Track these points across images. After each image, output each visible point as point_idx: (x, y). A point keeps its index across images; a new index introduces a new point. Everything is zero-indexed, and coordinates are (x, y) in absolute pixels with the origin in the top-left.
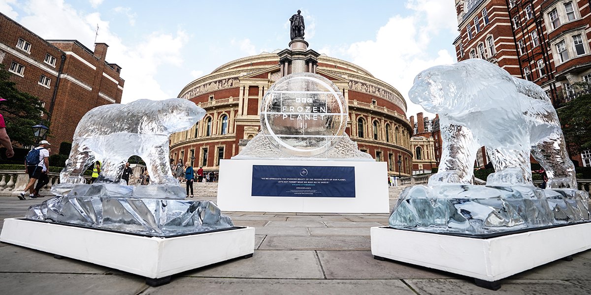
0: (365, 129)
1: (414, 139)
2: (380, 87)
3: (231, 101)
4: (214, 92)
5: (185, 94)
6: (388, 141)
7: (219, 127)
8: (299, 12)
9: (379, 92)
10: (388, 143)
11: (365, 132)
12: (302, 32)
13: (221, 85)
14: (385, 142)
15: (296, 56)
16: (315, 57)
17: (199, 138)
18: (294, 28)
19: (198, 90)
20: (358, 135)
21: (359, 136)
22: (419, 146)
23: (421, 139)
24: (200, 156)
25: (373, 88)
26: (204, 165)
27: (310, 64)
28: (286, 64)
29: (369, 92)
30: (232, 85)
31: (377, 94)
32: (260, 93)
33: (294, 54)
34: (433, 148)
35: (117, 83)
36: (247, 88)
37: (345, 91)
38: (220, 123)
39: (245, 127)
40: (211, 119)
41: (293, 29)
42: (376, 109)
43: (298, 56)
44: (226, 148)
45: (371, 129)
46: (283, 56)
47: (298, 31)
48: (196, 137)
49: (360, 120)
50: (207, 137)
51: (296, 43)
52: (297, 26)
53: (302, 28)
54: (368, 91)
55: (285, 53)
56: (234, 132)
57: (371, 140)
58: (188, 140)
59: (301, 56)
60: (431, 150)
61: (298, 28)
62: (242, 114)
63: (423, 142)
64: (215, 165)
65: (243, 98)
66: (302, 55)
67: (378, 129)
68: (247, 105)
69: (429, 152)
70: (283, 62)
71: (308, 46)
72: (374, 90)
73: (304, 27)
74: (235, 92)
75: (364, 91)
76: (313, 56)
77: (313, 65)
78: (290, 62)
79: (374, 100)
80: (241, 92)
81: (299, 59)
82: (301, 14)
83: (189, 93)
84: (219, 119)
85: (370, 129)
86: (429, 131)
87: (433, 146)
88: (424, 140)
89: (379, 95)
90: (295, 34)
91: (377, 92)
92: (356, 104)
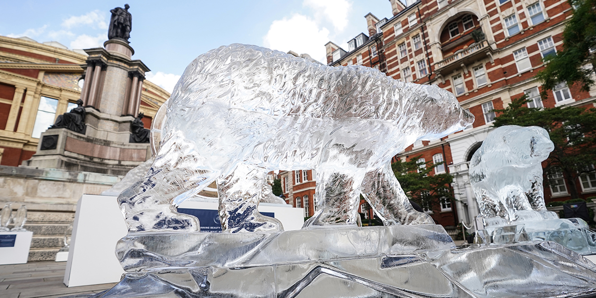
8: (127, 7)
12: (127, 33)
15: (115, 62)
16: (143, 72)
18: (116, 23)
27: (136, 79)
28: (98, 68)
33: (112, 59)
41: (115, 25)
43: (118, 63)
46: (93, 56)
47: (121, 30)
51: (117, 45)
52: (122, 24)
53: (128, 28)
55: (98, 53)
59: (123, 64)
61: (123, 27)
66: (125, 63)
70: (92, 63)
71: (133, 53)
73: (131, 29)
76: (141, 70)
77: (139, 81)
78: (104, 67)
81: (119, 67)
82: (129, 10)
90: (117, 33)
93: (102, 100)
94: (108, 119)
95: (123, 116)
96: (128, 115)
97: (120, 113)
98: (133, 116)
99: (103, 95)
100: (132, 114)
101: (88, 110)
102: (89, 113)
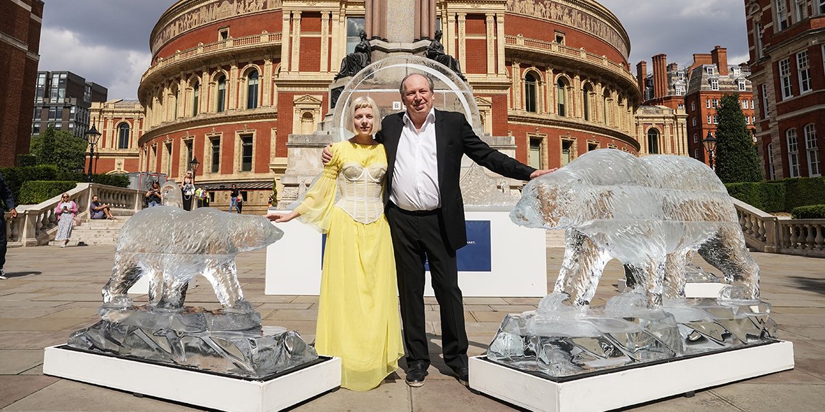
0: (540, 96)
1: (646, 112)
2: (574, 6)
3: (265, 40)
4: (230, 22)
5: (169, 25)
6: (586, 118)
7: (243, 95)
9: (571, 16)
10: (587, 123)
11: (541, 101)
13: (242, 6)
14: (582, 121)
17: (201, 117)
19: (195, 17)
20: (525, 107)
21: (527, 110)
22: (654, 126)
23: (657, 112)
24: (206, 153)
25: (559, 8)
26: (215, 170)
29: (550, 17)
30: (265, 6)
31: (567, 21)
32: (325, 24)
34: (685, 130)
35: (29, 8)
36: (297, 16)
37: (498, 19)
38: (243, 87)
39: (296, 97)
40: (224, 77)
42: (564, 54)
44: (257, 137)
45: (552, 95)
48: (195, 114)
49: (531, 77)
50: (219, 115)
54: (548, 14)
56: (272, 104)
57: (552, 117)
58: (178, 121)
60: (680, 135)
62: (290, 70)
63: (664, 118)
64: (235, 171)
65: (290, 37)
67: (567, 95)
68: (298, 51)
69: (675, 138)
72: (560, 14)
74: (272, 21)
75: (538, 15)
79: (560, 35)
80: (286, 24)
83: (177, 23)
84: (241, 76)
85: (550, 95)
86: (679, 95)
87: (685, 126)
88: (667, 113)
89: (569, 24)
91: (566, 18)
92: (520, 43)
93: (388, 24)
94: (398, 51)
95: (416, 40)
96: (422, 38)
97: (412, 38)
98: (428, 38)
99: (388, 16)
100: (427, 36)
101: (374, 43)
102: (375, 48)
